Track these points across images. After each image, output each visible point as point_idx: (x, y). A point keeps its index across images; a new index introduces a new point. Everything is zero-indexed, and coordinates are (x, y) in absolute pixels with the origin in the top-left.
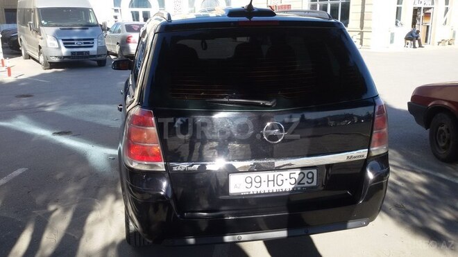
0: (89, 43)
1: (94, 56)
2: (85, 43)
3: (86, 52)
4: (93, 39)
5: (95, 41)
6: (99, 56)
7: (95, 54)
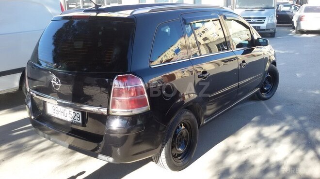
0: (261, 21)
1: (264, 30)
2: (258, 21)
3: (258, 27)
4: (265, 18)
5: (266, 19)
6: (267, 30)
7: (265, 28)
